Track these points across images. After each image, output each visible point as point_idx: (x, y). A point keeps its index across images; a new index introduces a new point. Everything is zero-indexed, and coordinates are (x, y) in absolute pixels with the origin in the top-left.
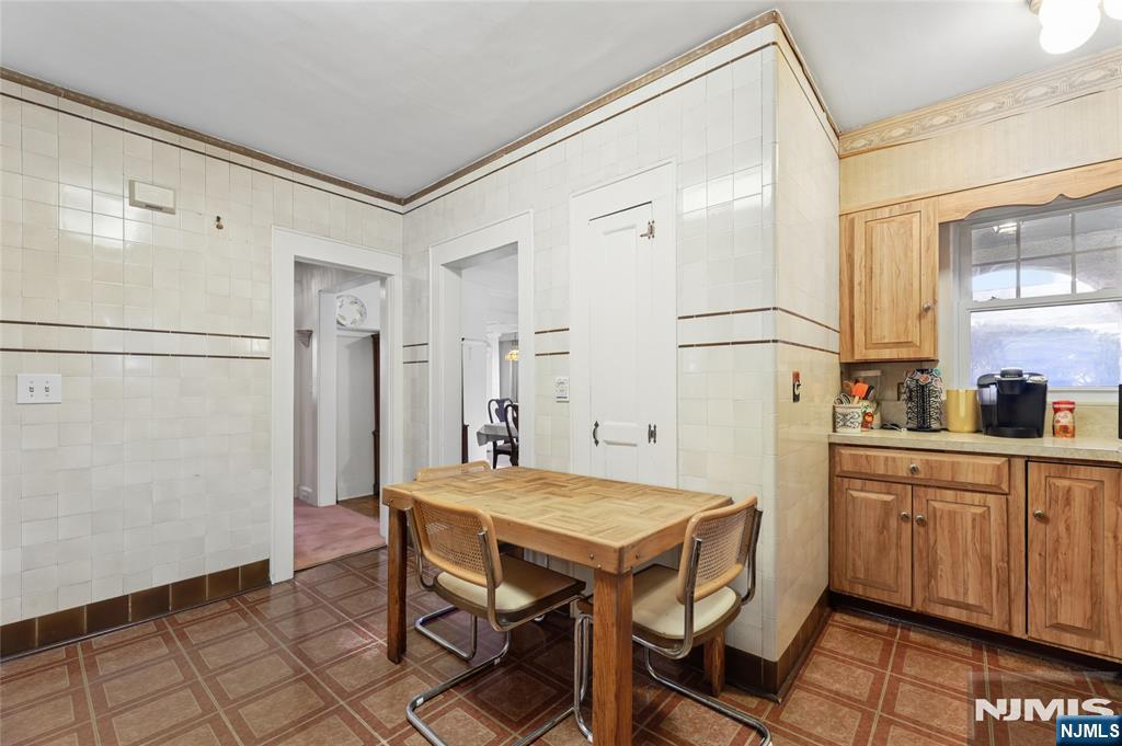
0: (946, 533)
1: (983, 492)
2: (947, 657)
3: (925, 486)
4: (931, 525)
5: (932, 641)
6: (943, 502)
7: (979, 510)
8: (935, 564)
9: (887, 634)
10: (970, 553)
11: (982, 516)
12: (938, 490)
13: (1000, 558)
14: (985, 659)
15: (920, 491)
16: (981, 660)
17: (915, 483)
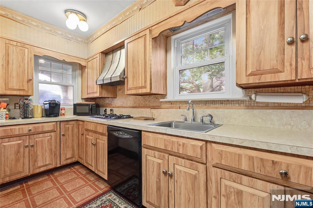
0: (40, 147)
1: (50, 132)
2: (42, 182)
3: (33, 135)
4: (35, 146)
5: (36, 181)
6: (39, 138)
7: (49, 137)
8: (37, 157)
9: (21, 188)
10: (47, 150)
11: (50, 139)
12: (37, 135)
13: (54, 148)
14: (52, 176)
15: (32, 136)
16: (51, 177)
17: (30, 134)
